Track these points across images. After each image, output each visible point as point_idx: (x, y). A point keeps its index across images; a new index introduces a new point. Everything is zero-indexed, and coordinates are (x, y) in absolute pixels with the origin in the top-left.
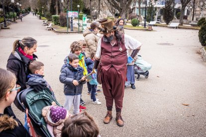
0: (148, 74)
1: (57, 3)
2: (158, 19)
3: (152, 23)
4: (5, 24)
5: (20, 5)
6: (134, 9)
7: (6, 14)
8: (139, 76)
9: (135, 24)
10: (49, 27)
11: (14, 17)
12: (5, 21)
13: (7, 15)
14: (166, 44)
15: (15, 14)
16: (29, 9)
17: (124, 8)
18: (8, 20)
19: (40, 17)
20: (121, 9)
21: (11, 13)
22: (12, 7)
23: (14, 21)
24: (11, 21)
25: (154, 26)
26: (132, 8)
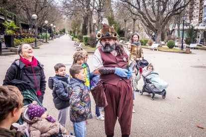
0: (165, 93)
1: (88, 23)
2: (201, 41)
3: (192, 45)
4: (36, 44)
5: (54, 26)
6: (173, 30)
7: (38, 34)
8: (154, 95)
9: (171, 46)
10: (79, 47)
11: (46, 38)
12: (36, 41)
13: (40, 36)
14: (202, 67)
15: (48, 35)
16: (64, 31)
17: (160, 29)
18: (40, 41)
19: (73, 38)
20: (157, 30)
21: (44, 34)
22: (46, 28)
23: (46, 42)
24: (42, 41)
25: (195, 48)
26: (171, 29)
